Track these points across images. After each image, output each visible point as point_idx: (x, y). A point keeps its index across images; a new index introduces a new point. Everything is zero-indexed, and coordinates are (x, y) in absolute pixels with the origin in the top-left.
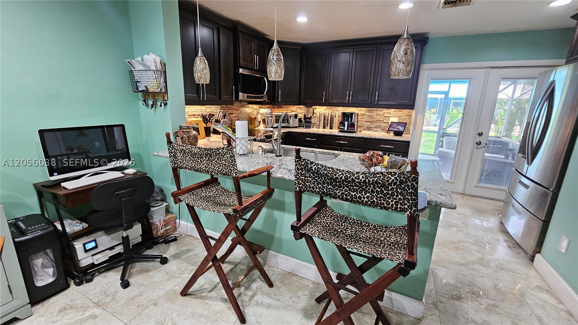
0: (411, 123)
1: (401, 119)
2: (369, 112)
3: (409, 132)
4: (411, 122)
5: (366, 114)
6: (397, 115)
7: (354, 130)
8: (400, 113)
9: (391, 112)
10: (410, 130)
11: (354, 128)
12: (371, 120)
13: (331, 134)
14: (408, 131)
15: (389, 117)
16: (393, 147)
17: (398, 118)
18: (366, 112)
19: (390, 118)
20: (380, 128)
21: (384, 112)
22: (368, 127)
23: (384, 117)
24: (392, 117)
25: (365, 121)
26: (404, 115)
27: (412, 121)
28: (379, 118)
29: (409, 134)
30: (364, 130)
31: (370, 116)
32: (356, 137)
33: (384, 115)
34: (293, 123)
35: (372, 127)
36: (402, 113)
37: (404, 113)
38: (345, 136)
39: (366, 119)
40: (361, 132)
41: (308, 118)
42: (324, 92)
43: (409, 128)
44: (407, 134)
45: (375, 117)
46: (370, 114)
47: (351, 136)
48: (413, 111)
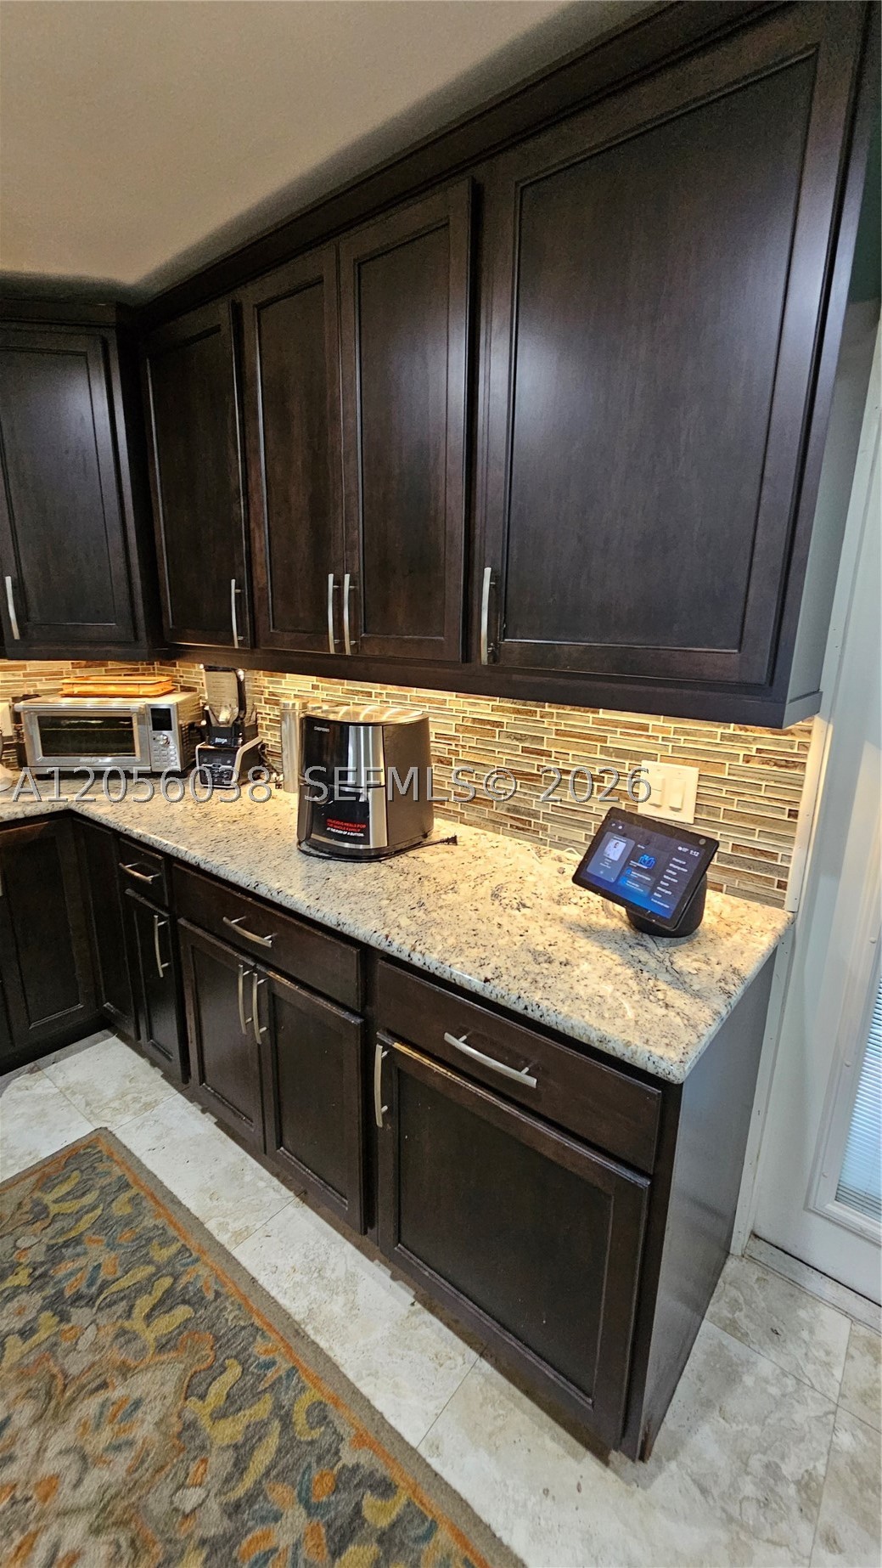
0: (800, 820)
1: (718, 781)
2: (518, 711)
3: (782, 885)
4: (794, 814)
5: (499, 724)
6: (690, 751)
7: (366, 840)
8: (711, 735)
9: (651, 722)
10: (785, 871)
11: (366, 831)
12: (531, 765)
13: (203, 866)
14: (769, 881)
15: (638, 756)
16: (532, 1081)
17: (693, 772)
18: (503, 710)
19: (644, 764)
20: (582, 825)
21: (601, 716)
22: (516, 810)
23: (604, 750)
24: (652, 757)
26: (742, 753)
27: (803, 808)
28: (573, 758)
29: (779, 904)
30: (495, 824)
31: (521, 738)
32: (307, 913)
33: (606, 742)
34: (147, 753)
35: (535, 815)
36: (723, 737)
37: (745, 741)
38: (256, 891)
39: (505, 757)
40: (451, 847)
41: (221, 732)
42: (233, 581)
43: (774, 856)
44: (767, 903)
45: (553, 750)
46: (523, 726)
47: (284, 904)
48: (810, 732)
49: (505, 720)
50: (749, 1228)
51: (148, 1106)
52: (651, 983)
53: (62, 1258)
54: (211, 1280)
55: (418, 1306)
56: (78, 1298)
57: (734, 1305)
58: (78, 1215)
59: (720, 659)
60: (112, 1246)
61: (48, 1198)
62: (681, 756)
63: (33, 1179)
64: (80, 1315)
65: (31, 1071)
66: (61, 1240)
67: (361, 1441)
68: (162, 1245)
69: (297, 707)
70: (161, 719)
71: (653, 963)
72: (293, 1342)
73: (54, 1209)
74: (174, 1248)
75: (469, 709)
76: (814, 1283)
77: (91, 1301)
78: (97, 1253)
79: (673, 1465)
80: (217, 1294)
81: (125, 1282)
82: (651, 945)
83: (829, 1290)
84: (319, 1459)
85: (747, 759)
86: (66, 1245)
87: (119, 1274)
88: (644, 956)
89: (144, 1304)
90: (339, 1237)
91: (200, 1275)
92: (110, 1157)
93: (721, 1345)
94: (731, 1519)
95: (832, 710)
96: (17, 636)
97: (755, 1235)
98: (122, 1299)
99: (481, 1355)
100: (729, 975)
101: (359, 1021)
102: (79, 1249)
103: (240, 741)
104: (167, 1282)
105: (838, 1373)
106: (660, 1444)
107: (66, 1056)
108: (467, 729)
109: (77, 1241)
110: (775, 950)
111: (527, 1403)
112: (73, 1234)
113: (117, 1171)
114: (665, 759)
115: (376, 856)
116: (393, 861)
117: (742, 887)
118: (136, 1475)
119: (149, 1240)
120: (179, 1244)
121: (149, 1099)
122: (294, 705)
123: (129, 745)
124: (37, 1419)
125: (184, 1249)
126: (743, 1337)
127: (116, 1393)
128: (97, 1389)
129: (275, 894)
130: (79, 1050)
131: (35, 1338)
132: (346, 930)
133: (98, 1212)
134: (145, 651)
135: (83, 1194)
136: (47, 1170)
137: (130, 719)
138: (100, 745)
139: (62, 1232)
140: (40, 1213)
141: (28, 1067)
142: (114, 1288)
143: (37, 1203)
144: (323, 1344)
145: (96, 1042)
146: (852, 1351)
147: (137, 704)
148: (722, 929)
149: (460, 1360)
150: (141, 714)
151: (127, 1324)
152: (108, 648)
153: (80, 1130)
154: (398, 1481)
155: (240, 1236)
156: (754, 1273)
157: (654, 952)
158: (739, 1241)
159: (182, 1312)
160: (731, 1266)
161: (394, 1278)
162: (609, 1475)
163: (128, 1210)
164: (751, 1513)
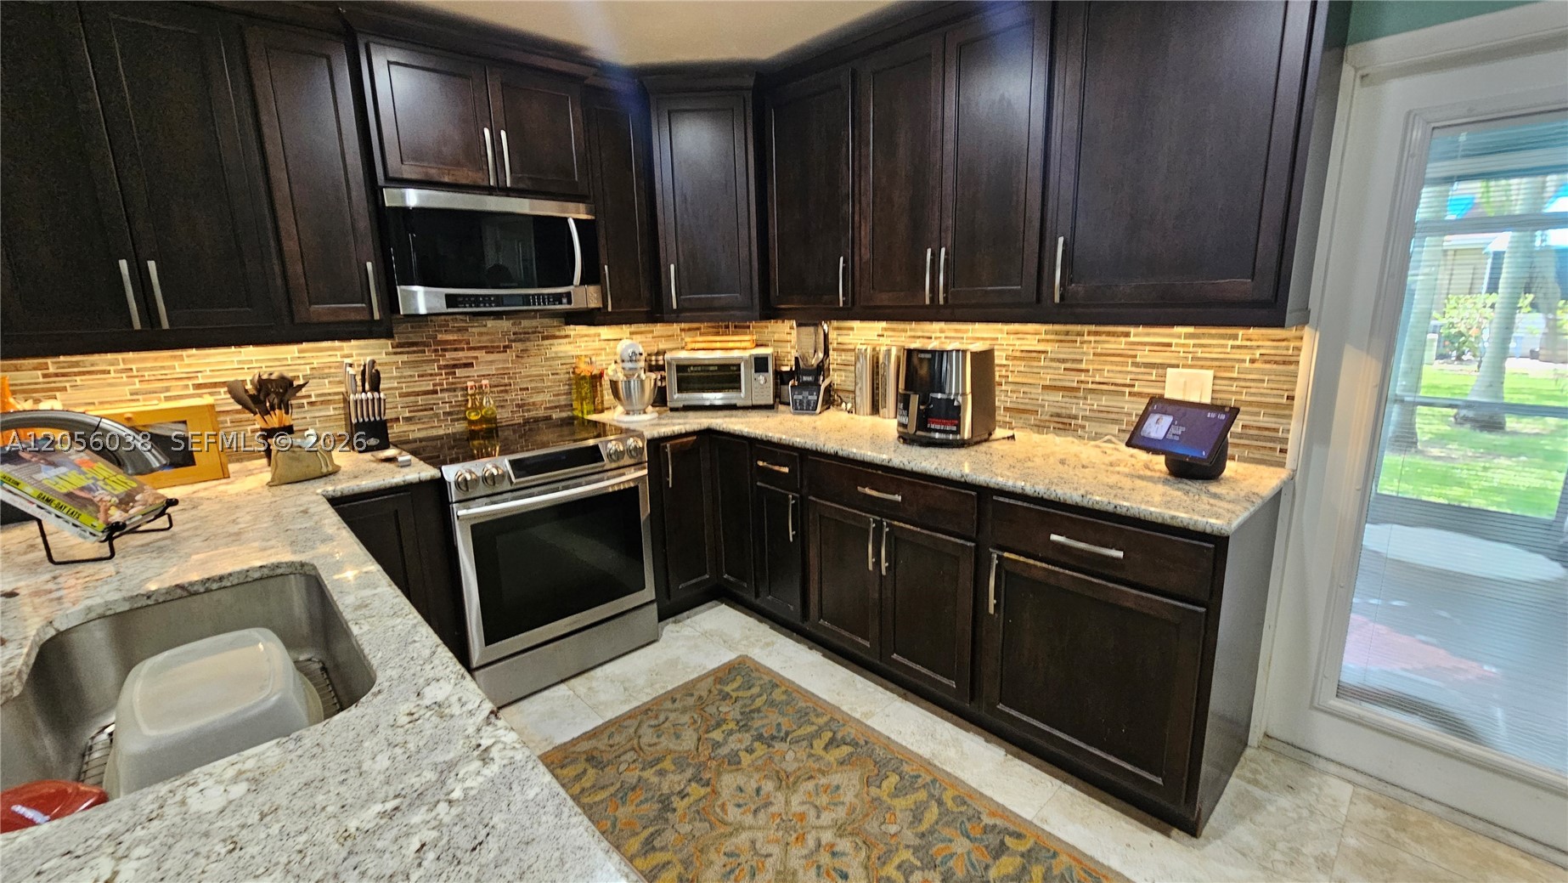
0: (1297, 402)
1: (1231, 379)
2: (1061, 341)
3: (1284, 451)
4: (1291, 398)
5: (1045, 352)
6: (1206, 359)
7: (958, 432)
8: (1225, 346)
9: (1174, 341)
10: (1285, 440)
11: (958, 426)
12: (1072, 380)
13: (840, 453)
14: (1274, 449)
15: (1163, 366)
16: (1120, 554)
17: (1210, 373)
18: (1048, 341)
19: (1169, 370)
20: (1115, 421)
21: (1132, 339)
22: (1058, 415)
23: (1135, 364)
24: (1175, 366)
25: (1044, 387)
26: (1249, 358)
27: (1299, 393)
28: (1109, 372)
29: (1282, 465)
30: (1040, 427)
31: (1064, 361)
32: (936, 473)
33: (1135, 356)
34: (750, 390)
35: (1076, 417)
36: (1233, 347)
37: (1251, 348)
38: (890, 465)
39: (1049, 377)
40: (1011, 441)
41: (808, 372)
42: (842, 259)
43: (1276, 430)
44: (1272, 465)
45: (1091, 367)
46: (1065, 351)
47: (915, 469)
48: (1302, 338)
49: (1049, 349)
50: (1263, 731)
51: (767, 644)
52: (1197, 497)
53: (753, 719)
54: (860, 735)
55: (1010, 756)
56: (773, 738)
57: (1255, 772)
58: (753, 698)
59: (1239, 286)
60: (782, 714)
61: (728, 689)
62: (1198, 363)
63: (712, 678)
64: (778, 746)
65: (675, 622)
66: (747, 710)
67: (993, 814)
68: (817, 716)
69: (868, 351)
70: (760, 364)
71: (1195, 490)
72: (930, 768)
73: (734, 695)
74: (825, 719)
75: (1017, 343)
76: (1322, 764)
77: (783, 740)
78: (774, 717)
79: (1219, 842)
80: (866, 743)
81: (801, 732)
82: (1189, 483)
83: (1332, 768)
84: (969, 820)
85: (1253, 361)
86: (752, 711)
87: (795, 727)
88: (1187, 488)
89: (819, 745)
90: (939, 719)
91: (851, 732)
92: (757, 670)
93: (1247, 791)
94: (1265, 868)
95: (1319, 320)
96: (675, 306)
97: (1267, 736)
98: (804, 739)
99: (1064, 782)
100: (1250, 495)
101: (973, 544)
102: (761, 715)
103: (821, 378)
104: (830, 734)
105: (1344, 811)
106: (1206, 831)
107: (695, 614)
108: (1015, 358)
109: (758, 710)
110: (1281, 491)
111: (1103, 806)
112: (753, 707)
113: (766, 678)
114: (1184, 366)
115: (962, 444)
116: (976, 448)
117: (1251, 455)
118: (853, 816)
119: (807, 714)
120: (829, 716)
121: (768, 640)
122: (866, 350)
123: (737, 385)
124: (779, 788)
125: (832, 719)
126: (1265, 788)
127: (823, 781)
128: (809, 778)
129: (906, 463)
130: (705, 610)
131: (755, 754)
132: (969, 479)
133: (765, 697)
134: (758, 314)
135: (750, 688)
136: (719, 675)
137: (739, 365)
138: (717, 385)
139: (745, 706)
140: (725, 696)
141: (671, 620)
142: (795, 734)
143: (721, 691)
144: (948, 770)
145: (713, 607)
146: (1355, 801)
147: (746, 354)
148: (1238, 477)
149: (1050, 785)
150: (746, 362)
151: (812, 751)
152: (732, 313)
153: (728, 656)
154: (1024, 832)
155: (870, 714)
156: (1269, 757)
157: (1194, 486)
158: (1254, 737)
159: (846, 749)
160: (1249, 752)
161: (987, 741)
162: (1171, 841)
163: (784, 697)
164: (1280, 867)
